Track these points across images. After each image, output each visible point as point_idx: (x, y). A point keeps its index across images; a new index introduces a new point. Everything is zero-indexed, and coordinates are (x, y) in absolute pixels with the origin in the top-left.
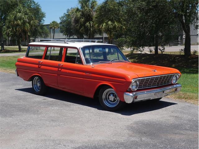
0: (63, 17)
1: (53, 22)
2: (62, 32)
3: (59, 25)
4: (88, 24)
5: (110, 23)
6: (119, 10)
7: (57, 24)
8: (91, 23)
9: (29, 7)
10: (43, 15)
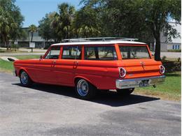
0: (42, 21)
1: (32, 26)
2: (40, 35)
3: (38, 29)
4: (66, 28)
5: (86, 27)
6: (95, 16)
7: (35, 28)
8: (69, 27)
9: (9, 10)
10: (22, 19)
